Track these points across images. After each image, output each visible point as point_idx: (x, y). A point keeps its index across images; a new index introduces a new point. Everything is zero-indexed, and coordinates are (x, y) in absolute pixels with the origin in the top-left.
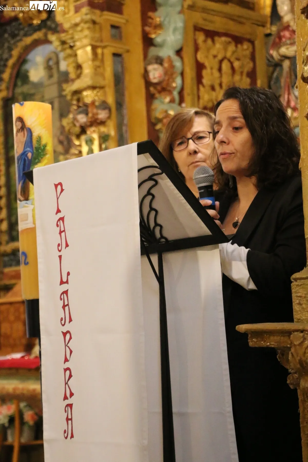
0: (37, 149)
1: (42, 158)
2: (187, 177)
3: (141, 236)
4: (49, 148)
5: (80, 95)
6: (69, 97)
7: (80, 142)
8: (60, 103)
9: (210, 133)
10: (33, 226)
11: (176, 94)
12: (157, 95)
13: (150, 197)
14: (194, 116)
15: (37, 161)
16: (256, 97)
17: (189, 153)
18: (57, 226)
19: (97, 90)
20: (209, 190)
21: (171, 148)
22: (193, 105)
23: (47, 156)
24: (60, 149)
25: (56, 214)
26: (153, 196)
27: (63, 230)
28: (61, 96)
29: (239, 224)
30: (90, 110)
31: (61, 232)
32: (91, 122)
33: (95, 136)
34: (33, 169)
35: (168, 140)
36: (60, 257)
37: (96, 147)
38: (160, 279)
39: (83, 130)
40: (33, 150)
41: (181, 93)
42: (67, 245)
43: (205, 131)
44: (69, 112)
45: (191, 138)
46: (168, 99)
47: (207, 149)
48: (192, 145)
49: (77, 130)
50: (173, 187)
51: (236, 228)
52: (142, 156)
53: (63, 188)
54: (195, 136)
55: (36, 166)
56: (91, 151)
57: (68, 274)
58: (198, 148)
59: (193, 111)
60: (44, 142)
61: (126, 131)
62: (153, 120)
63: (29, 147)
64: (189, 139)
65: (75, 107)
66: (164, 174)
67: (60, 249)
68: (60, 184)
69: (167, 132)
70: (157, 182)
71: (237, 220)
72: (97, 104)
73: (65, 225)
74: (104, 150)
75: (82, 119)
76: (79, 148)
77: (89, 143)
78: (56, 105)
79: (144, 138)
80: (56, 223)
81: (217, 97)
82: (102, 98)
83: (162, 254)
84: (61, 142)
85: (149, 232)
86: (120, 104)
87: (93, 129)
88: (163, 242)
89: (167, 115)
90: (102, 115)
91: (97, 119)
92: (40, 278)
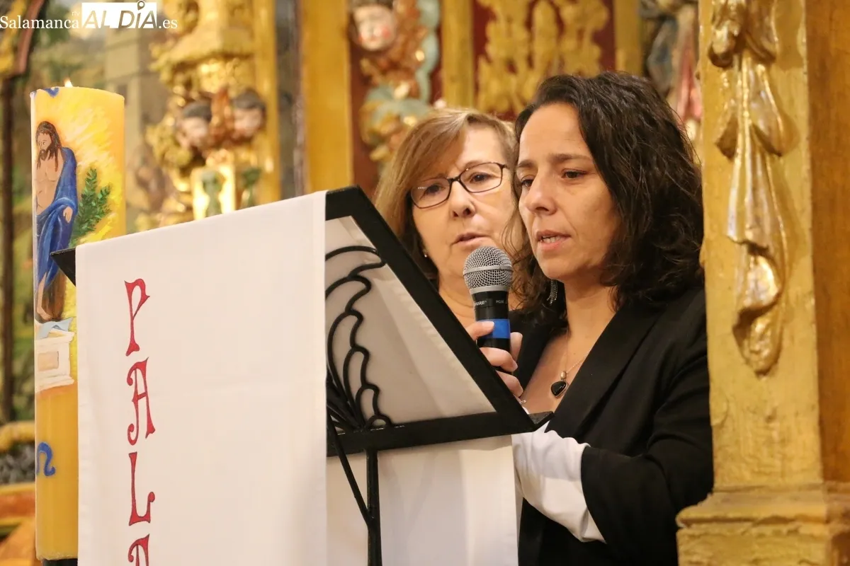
0: (87, 199)
1: (98, 221)
2: (444, 270)
3: (329, 412)
4: (115, 198)
5: (191, 73)
6: (165, 76)
7: (190, 183)
8: (143, 89)
9: (502, 167)
10: (72, 382)
11: (422, 77)
12: (378, 79)
13: (351, 321)
14: (466, 125)
15: (85, 227)
16: (614, 97)
17: (452, 214)
18: (130, 382)
19: (235, 60)
20: (497, 302)
21: (408, 202)
22: (463, 103)
23: (111, 217)
24: (140, 199)
25: (128, 353)
26: (360, 318)
27: (144, 391)
28: (146, 73)
29: (567, 387)
30: (214, 108)
31: (137, 398)
32: (216, 137)
33: (227, 172)
34: (75, 245)
35: (404, 181)
36: (133, 456)
37: (227, 195)
38: (371, 515)
39: (198, 158)
40: (76, 202)
41: (434, 77)
42: (151, 429)
43: (490, 163)
44: (164, 111)
45: (458, 179)
46: (402, 89)
47: (494, 205)
48: (460, 197)
49: (184, 155)
50: (407, 297)
51: (557, 398)
52: (336, 222)
53: (147, 294)
54: (468, 174)
55: (82, 240)
56: (215, 208)
57: (151, 497)
58: (473, 203)
59: (463, 115)
60: (103, 183)
61: (301, 163)
62: (367, 138)
63: (67, 195)
64: (452, 181)
65: (181, 101)
66: (386, 266)
67: (133, 438)
68: (140, 283)
69: (401, 164)
70: (369, 285)
71: (562, 379)
72: (233, 94)
73: (147, 380)
74: (244, 208)
75: (195, 130)
76: (186, 199)
77: (210, 187)
78: (134, 93)
79: (344, 179)
80: (126, 376)
81: (520, 87)
82: (247, 82)
83: (378, 455)
84: (142, 184)
85: (349, 402)
86: (287, 98)
87: (223, 153)
88: (381, 426)
89: (400, 128)
90: (244, 122)
91: (233, 130)
92: (82, 508)
